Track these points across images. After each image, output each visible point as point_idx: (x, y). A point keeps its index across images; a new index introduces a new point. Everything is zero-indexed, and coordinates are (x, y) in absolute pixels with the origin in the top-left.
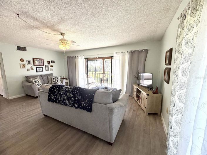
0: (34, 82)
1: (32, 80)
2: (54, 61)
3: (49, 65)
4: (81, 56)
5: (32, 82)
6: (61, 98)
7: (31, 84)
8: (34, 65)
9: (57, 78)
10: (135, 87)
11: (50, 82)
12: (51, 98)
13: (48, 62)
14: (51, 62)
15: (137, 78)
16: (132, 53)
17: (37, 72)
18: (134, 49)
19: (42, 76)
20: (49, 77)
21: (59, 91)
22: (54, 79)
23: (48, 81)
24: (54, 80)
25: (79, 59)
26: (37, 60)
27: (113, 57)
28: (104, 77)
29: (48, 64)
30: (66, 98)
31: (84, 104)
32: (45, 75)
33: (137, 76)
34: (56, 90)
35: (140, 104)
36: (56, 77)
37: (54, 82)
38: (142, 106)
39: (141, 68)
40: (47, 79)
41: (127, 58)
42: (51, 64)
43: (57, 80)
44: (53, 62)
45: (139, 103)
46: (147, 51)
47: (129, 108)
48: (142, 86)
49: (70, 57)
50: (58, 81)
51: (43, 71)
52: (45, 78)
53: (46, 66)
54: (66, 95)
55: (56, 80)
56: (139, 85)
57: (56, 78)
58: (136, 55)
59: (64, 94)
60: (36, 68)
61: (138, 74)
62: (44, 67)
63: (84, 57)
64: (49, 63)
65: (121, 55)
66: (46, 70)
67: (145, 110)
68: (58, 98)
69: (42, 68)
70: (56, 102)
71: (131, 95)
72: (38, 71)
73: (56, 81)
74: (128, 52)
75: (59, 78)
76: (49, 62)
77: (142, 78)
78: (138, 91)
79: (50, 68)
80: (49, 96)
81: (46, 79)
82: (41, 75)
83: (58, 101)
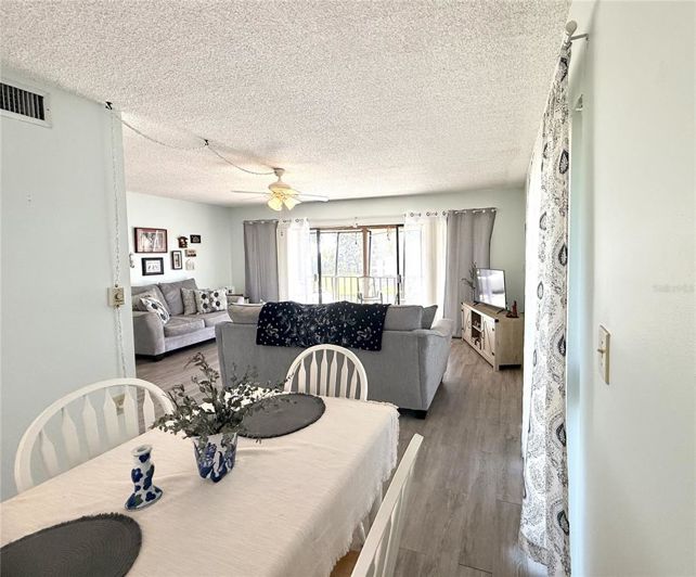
0: (150, 306)
1: (143, 300)
2: (199, 237)
3: (183, 250)
4: (297, 221)
5: (145, 306)
6: (298, 332)
7: (142, 313)
8: (136, 251)
9: (216, 295)
10: (468, 309)
11: (190, 310)
12: (266, 335)
13: (179, 239)
14: (189, 241)
15: (471, 284)
16: (455, 217)
17: (144, 273)
18: (459, 206)
19: (164, 288)
20: (187, 293)
21: (290, 316)
22: (204, 296)
23: (184, 306)
24: (207, 301)
25: (289, 230)
26: (147, 235)
27: (402, 225)
28: (367, 288)
29: (181, 246)
30: (312, 328)
31: (362, 335)
32: (173, 285)
33: (470, 279)
34: (280, 314)
35: (480, 352)
36: (211, 292)
37: (205, 306)
38: (486, 353)
39: (480, 261)
40: (179, 297)
41: (443, 228)
42: (191, 247)
43: (215, 299)
44: (196, 239)
45: (478, 350)
46: (492, 213)
47: (455, 362)
48: (486, 305)
49: (256, 224)
50: (218, 304)
51: (162, 273)
52: (173, 295)
53: (172, 253)
54: (313, 323)
55: (211, 300)
56: (476, 303)
57: (212, 295)
58: (465, 223)
59: (307, 321)
60: (144, 260)
61: (473, 274)
62: (167, 258)
63: (307, 225)
64: (182, 243)
65: (425, 221)
66: (173, 268)
67: (492, 359)
68: (290, 332)
69: (161, 259)
70: (282, 344)
71: (459, 335)
72: (148, 271)
73: (214, 305)
74: (444, 214)
75: (223, 293)
76: (185, 239)
77: (484, 288)
78: (476, 318)
79: (185, 259)
80: (259, 331)
81: (176, 299)
82: (160, 287)
83: (288, 340)
